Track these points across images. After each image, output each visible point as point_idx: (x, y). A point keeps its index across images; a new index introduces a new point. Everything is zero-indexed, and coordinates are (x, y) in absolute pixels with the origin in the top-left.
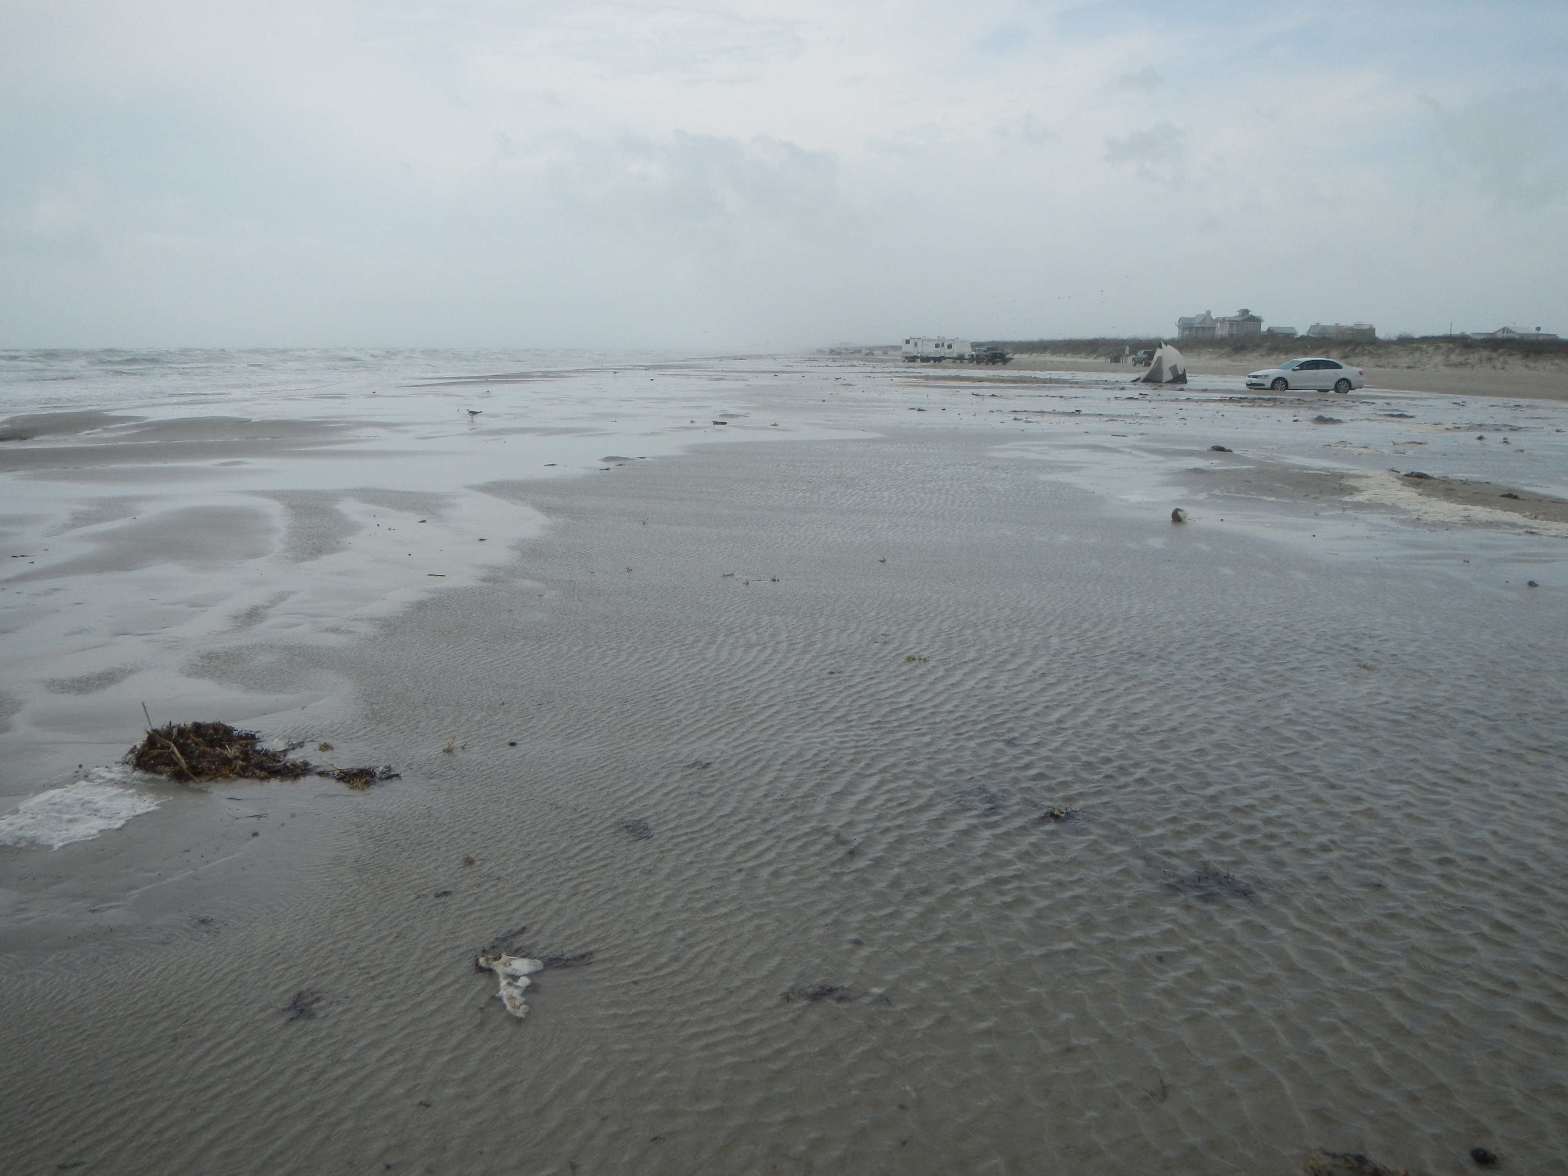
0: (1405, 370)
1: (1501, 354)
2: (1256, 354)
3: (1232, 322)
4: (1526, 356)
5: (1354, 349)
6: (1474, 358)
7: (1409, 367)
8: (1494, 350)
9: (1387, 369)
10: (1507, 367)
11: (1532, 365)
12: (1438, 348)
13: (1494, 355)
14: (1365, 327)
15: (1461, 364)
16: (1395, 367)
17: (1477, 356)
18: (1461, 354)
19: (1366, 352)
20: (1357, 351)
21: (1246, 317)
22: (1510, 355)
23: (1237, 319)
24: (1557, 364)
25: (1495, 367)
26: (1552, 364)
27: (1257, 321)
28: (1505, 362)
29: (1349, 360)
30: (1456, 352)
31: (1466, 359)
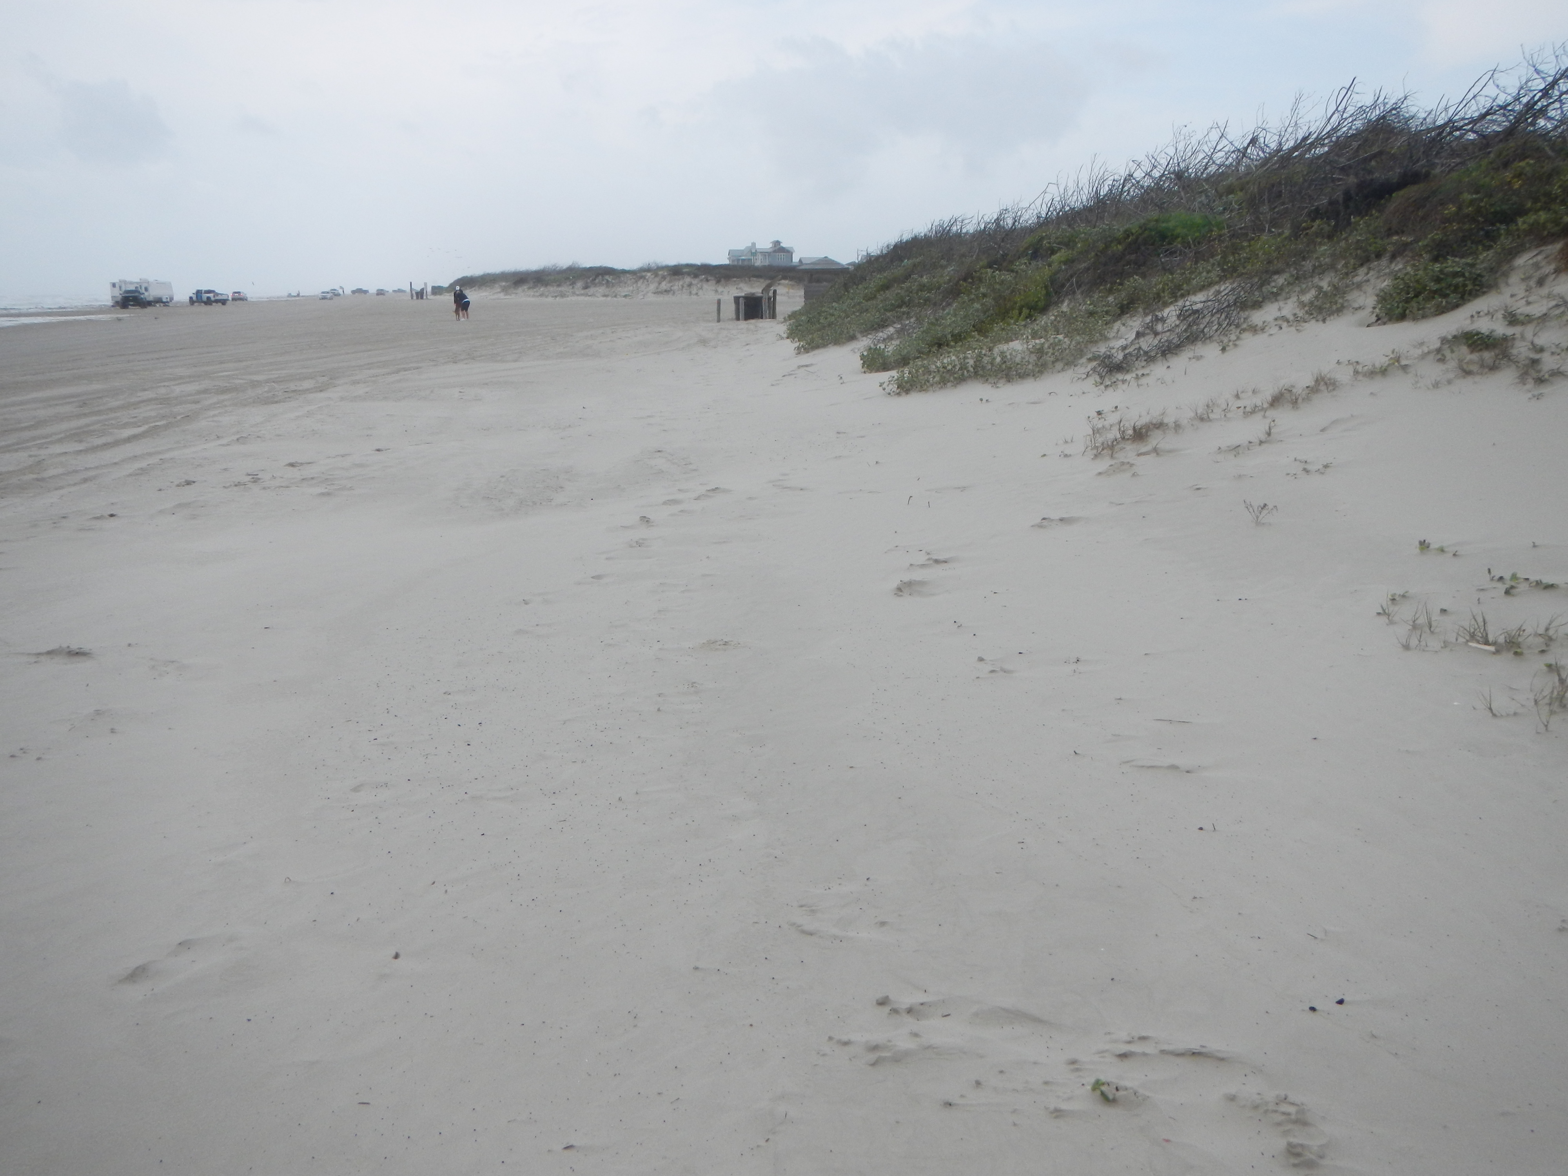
0: (624, 299)
1: (701, 281)
2: (525, 287)
3: (765, 254)
6: (677, 285)
7: (625, 296)
8: (696, 276)
9: (609, 299)
10: (700, 293)
11: (720, 289)
13: (695, 281)
15: (666, 291)
16: (615, 296)
17: (681, 283)
18: (670, 282)
20: (597, 281)
21: (778, 248)
22: (707, 281)
23: (769, 251)
24: (740, 288)
27: (788, 252)
30: (668, 279)
31: (672, 286)
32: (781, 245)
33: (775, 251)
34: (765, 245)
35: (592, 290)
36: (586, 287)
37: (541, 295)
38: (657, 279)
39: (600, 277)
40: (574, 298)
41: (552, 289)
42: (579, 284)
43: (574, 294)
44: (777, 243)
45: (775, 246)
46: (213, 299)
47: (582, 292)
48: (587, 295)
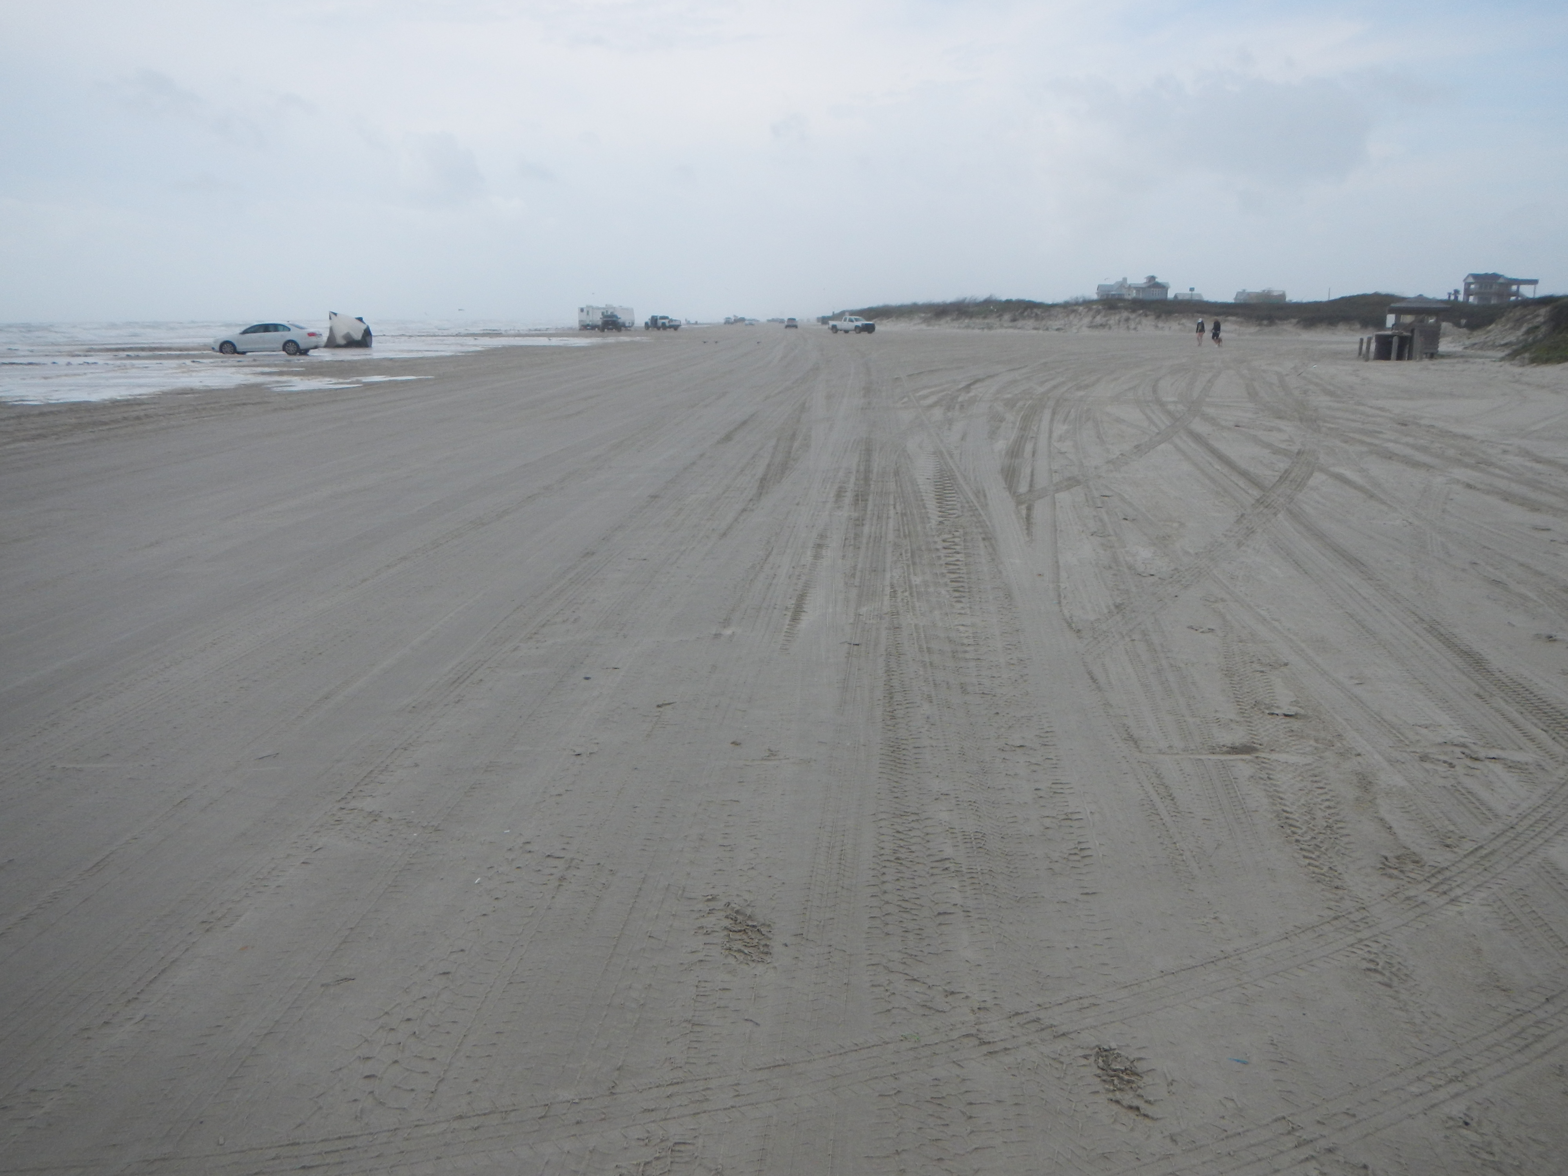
0: (1056, 332)
1: (1140, 315)
2: (948, 319)
3: (1138, 289)
4: (1158, 317)
5: (1023, 313)
6: (1113, 319)
7: (1058, 330)
8: (1134, 311)
9: (1041, 332)
10: (1139, 327)
11: (1160, 324)
12: (1090, 309)
13: (1133, 316)
14: (1275, 294)
15: (1101, 325)
16: (1047, 329)
17: (1117, 317)
18: (1105, 316)
19: (1034, 315)
20: (1026, 314)
21: (1152, 283)
22: (1146, 316)
23: (1144, 286)
25: (1128, 328)
26: (1179, 324)
27: (1163, 288)
28: (1140, 323)
29: (1015, 323)
30: (1103, 313)
31: (1107, 320)
32: (1156, 280)
33: (1149, 287)
34: (1138, 279)
35: (1020, 323)
36: (1014, 320)
37: (968, 327)
38: (1091, 313)
39: (1029, 310)
40: (1003, 331)
41: (977, 321)
42: (1007, 317)
43: (1002, 326)
44: (1152, 278)
45: (1150, 281)
46: (667, 324)
47: (1011, 324)
48: (1015, 327)
